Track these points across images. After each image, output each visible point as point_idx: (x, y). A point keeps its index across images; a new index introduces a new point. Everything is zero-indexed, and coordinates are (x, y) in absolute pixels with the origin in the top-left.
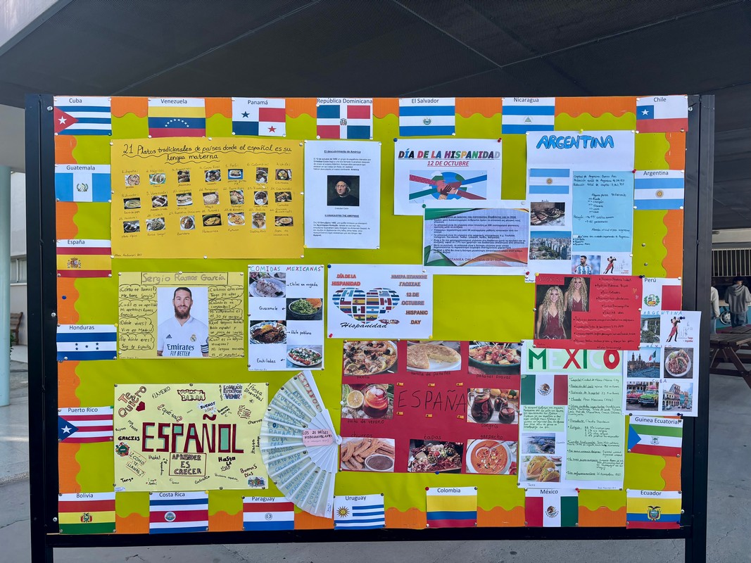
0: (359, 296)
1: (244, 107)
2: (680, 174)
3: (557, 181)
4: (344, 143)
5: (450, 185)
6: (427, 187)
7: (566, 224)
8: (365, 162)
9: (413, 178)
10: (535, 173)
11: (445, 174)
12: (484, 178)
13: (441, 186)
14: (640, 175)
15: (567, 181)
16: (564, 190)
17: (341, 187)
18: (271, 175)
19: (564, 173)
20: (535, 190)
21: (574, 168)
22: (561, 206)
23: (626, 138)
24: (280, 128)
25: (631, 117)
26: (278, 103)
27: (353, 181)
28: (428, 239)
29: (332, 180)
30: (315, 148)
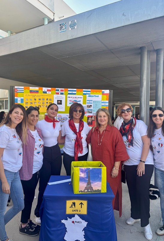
0: (62, 118)
1: (45, 89)
2: (108, 101)
4: (60, 95)
6: (72, 102)
7: (92, 108)
8: (63, 98)
9: (70, 101)
10: (87, 101)
11: (75, 100)
12: (80, 101)
14: (102, 101)
15: (92, 102)
17: (59, 102)
18: (49, 100)
19: (92, 101)
20: (87, 103)
21: (93, 100)
22: (91, 106)
23: (100, 96)
24: (50, 93)
25: (101, 93)
26: (50, 89)
27: (61, 101)
29: (58, 101)
30: (55, 96)
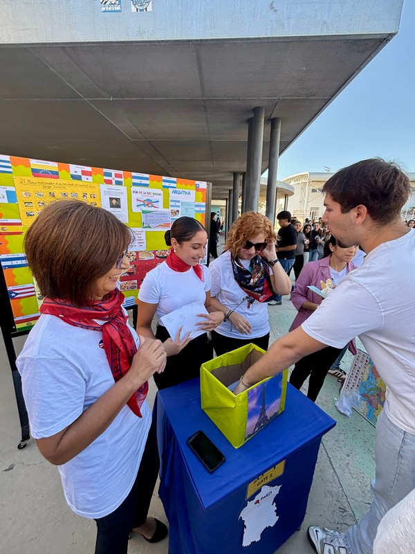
1: (75, 169)
2: (204, 204)
3: (177, 204)
4: (114, 186)
5: (149, 203)
6: (142, 203)
8: (122, 193)
9: (137, 200)
10: (172, 201)
11: (147, 199)
12: (158, 201)
13: (146, 203)
14: (196, 203)
15: (179, 204)
16: (179, 206)
17: (114, 202)
18: (88, 196)
19: (179, 202)
20: (172, 206)
21: (181, 200)
22: (178, 211)
23: (193, 192)
24: (90, 179)
25: (194, 187)
26: (89, 169)
27: (118, 200)
28: (143, 220)
29: (111, 199)
30: (104, 187)
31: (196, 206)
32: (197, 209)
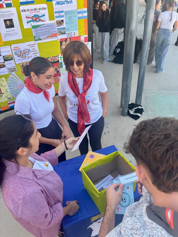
0: (21, 52)
2: (86, 9)
3: (61, 14)
4: (5, 9)
5: (36, 18)
6: (31, 19)
8: (13, 14)
9: (27, 17)
10: (56, 12)
11: (35, 15)
12: (44, 15)
13: (34, 19)
14: (78, 10)
15: (63, 14)
16: (63, 16)
17: (8, 22)
19: (62, 12)
20: (57, 17)
21: (64, 10)
22: (62, 21)
27: (11, 20)
28: (34, 34)
29: (5, 21)
31: (79, 13)
32: (80, 15)
